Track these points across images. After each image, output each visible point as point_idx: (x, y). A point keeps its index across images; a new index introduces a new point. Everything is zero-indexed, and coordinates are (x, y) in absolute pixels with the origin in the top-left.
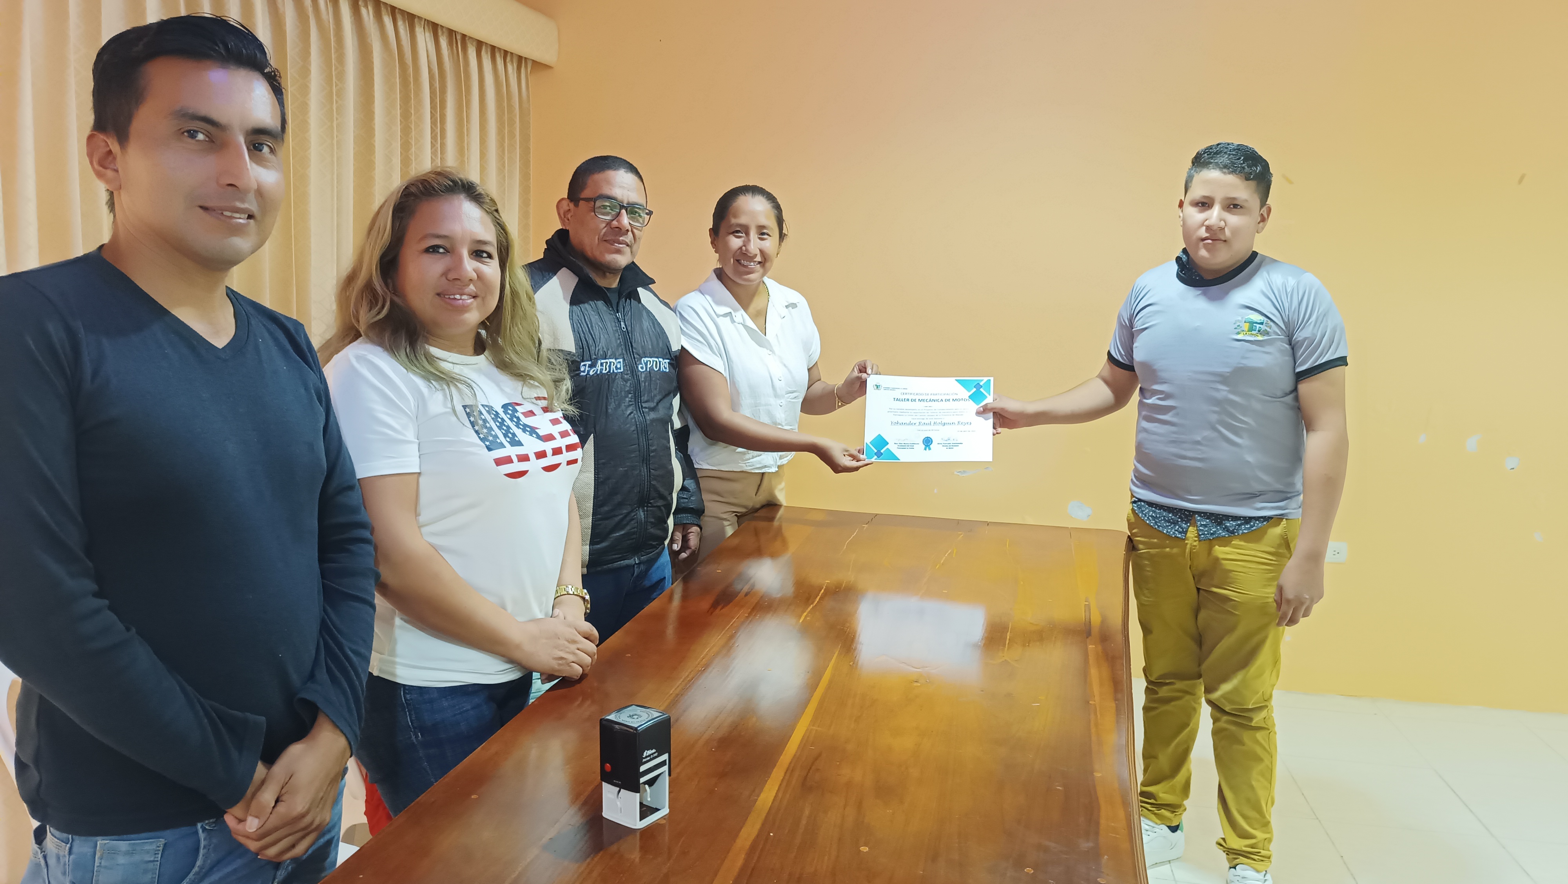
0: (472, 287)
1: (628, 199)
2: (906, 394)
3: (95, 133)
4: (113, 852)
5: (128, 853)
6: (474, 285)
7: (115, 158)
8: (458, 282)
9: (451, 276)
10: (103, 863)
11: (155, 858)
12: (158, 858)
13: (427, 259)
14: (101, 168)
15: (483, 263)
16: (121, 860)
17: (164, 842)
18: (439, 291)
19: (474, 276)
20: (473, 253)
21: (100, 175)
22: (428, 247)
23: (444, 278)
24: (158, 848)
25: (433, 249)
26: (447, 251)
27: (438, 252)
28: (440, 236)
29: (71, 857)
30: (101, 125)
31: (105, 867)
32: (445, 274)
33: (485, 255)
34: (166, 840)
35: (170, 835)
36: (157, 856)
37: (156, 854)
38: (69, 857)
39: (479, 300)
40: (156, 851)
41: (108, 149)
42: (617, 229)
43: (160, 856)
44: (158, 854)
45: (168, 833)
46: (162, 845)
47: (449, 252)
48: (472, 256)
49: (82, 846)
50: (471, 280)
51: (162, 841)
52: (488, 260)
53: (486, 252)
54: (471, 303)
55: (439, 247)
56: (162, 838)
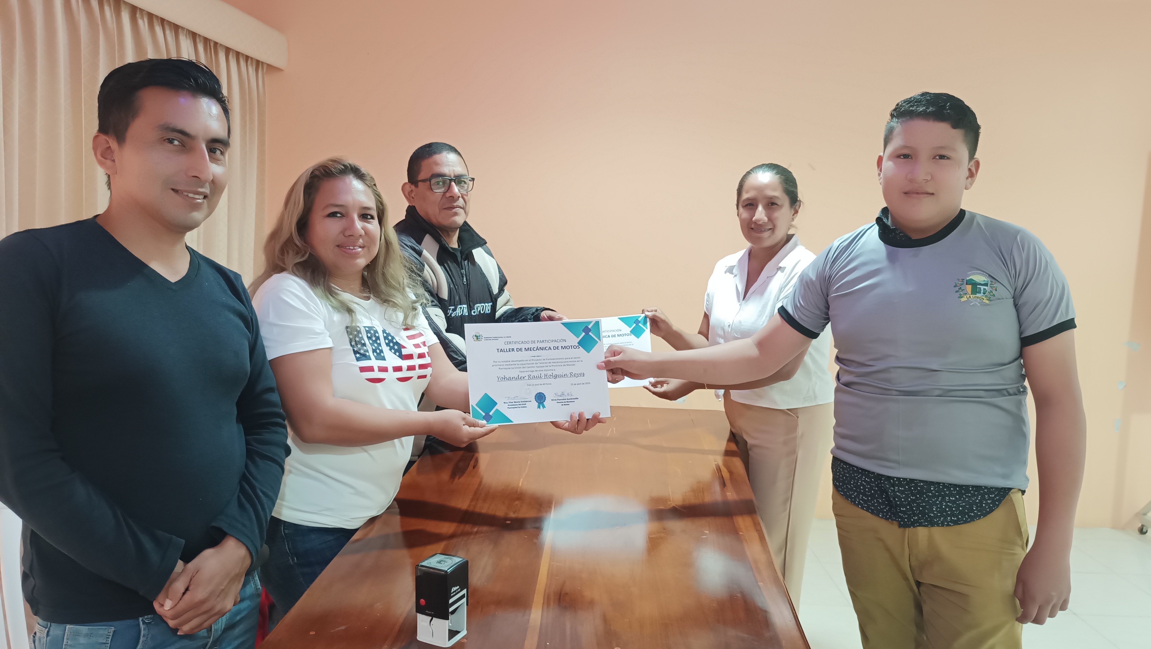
0: (361, 240)
1: (454, 174)
2: (510, 343)
3: (99, 134)
4: (77, 634)
5: (87, 635)
6: (362, 240)
7: (112, 152)
8: (352, 238)
9: (348, 233)
10: (69, 642)
11: (106, 641)
12: (109, 641)
13: (331, 222)
14: (103, 159)
15: (369, 223)
16: (82, 640)
17: (113, 630)
18: (338, 244)
19: (363, 232)
20: (361, 216)
21: (101, 164)
22: (329, 214)
23: (342, 235)
24: (109, 634)
25: (333, 215)
26: (343, 216)
27: (337, 216)
28: (338, 205)
29: (48, 638)
30: (104, 128)
31: (70, 646)
32: (343, 232)
33: (369, 217)
34: (115, 628)
35: (120, 624)
36: (108, 639)
37: (107, 638)
38: (47, 638)
39: (365, 249)
40: (108, 635)
41: (108, 146)
42: (451, 198)
43: (110, 640)
44: (109, 638)
45: (117, 623)
46: (112, 632)
47: (344, 216)
48: (360, 218)
49: (56, 630)
50: (361, 235)
51: (113, 629)
52: (371, 220)
53: (370, 215)
54: (360, 252)
55: (336, 213)
56: (113, 627)
